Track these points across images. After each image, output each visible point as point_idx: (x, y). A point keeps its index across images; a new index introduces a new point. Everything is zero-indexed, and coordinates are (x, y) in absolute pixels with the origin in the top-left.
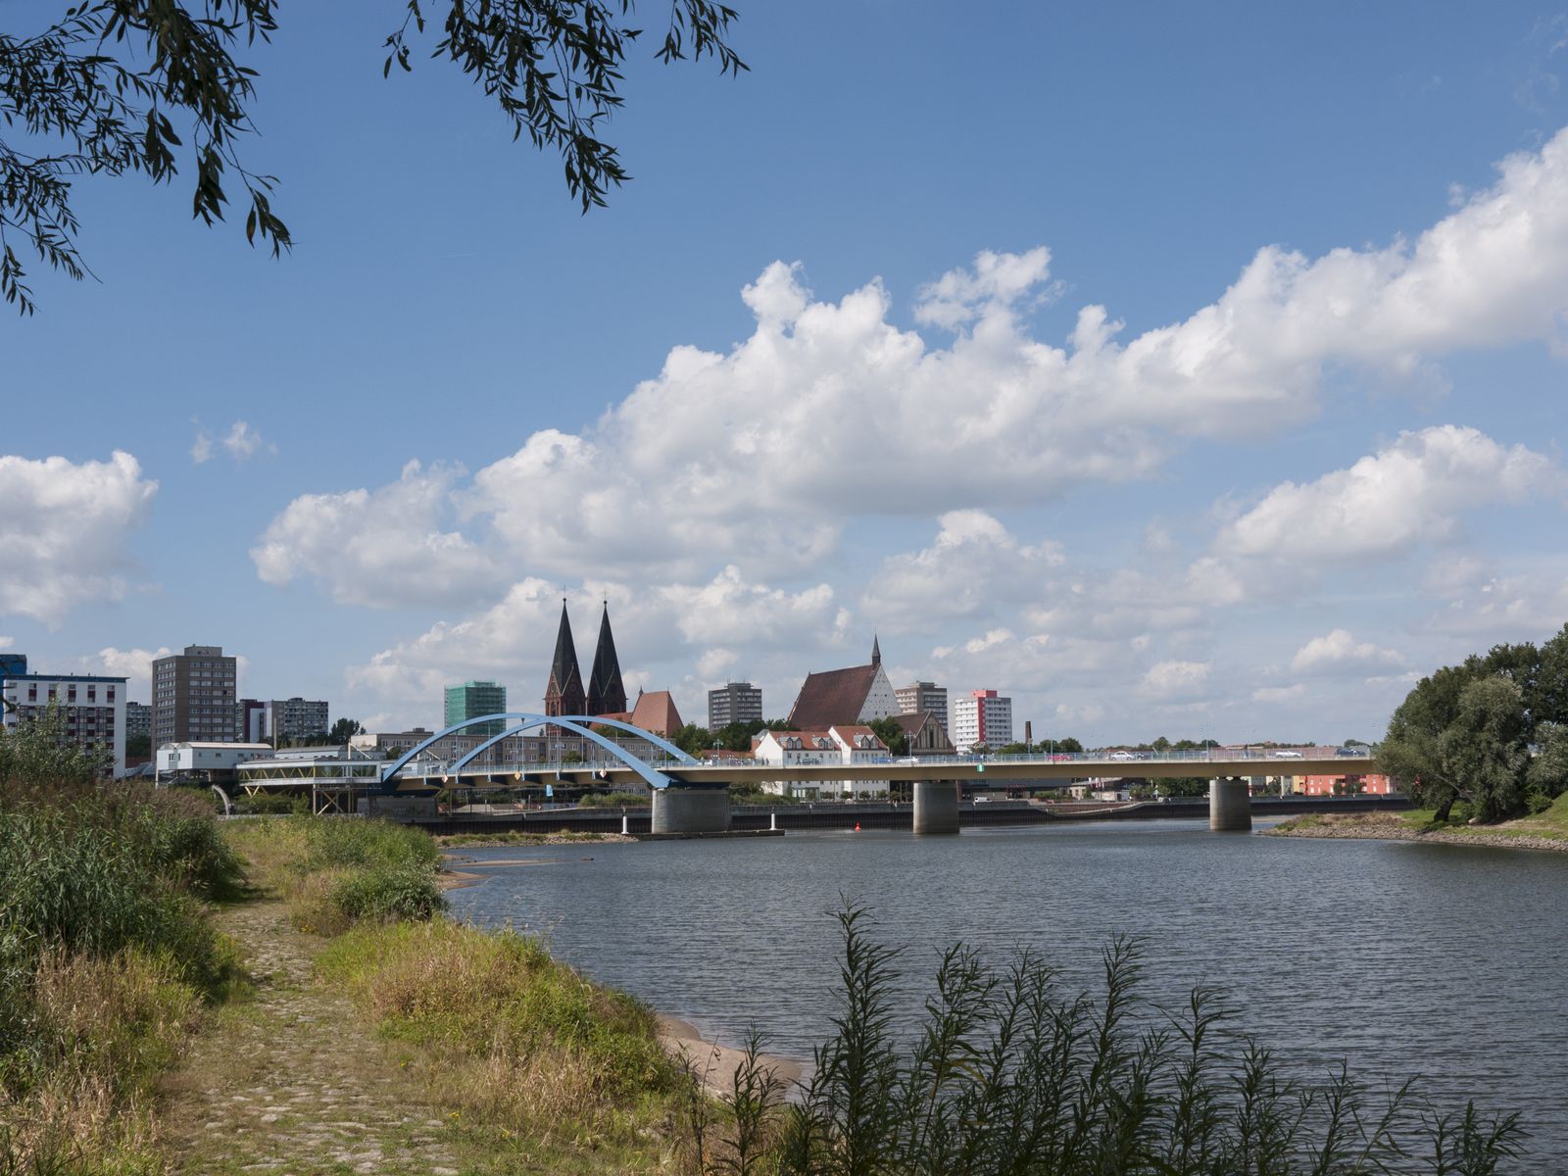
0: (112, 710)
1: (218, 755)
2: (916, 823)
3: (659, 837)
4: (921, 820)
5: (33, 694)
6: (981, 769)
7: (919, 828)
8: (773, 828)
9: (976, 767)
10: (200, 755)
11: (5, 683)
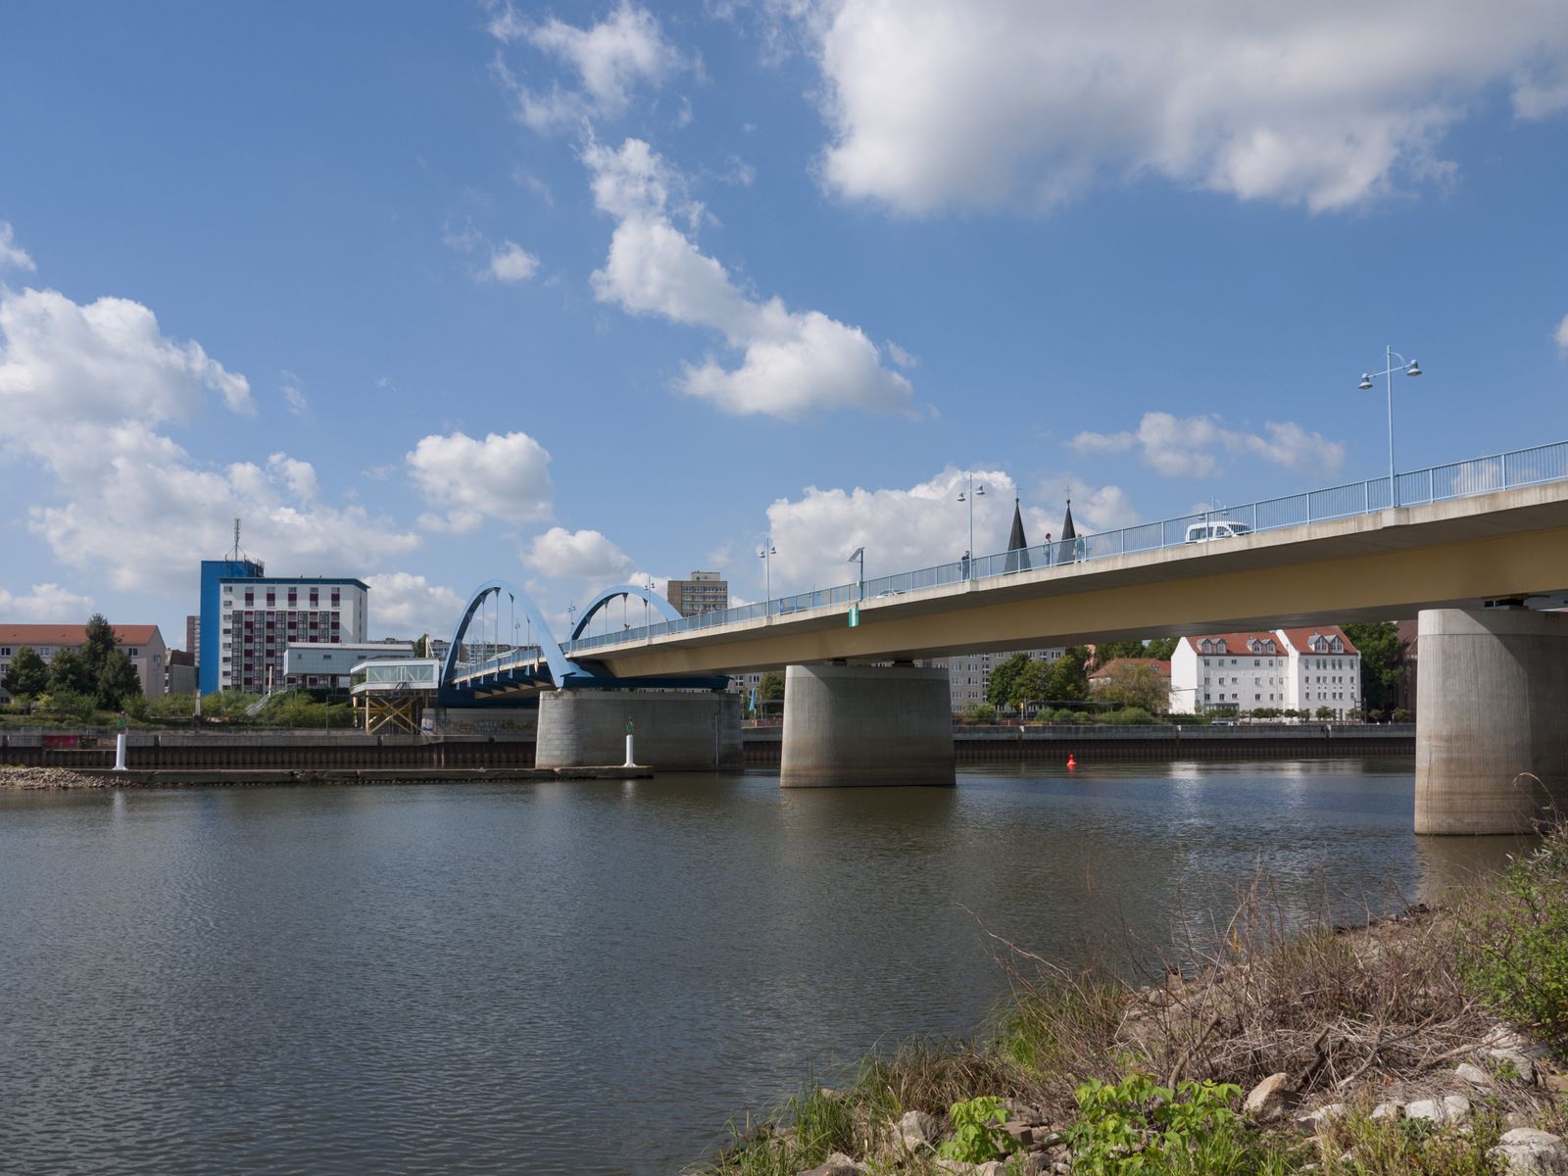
0: (336, 614)
1: (327, 657)
2: (785, 763)
3: (548, 776)
4: (795, 753)
5: (249, 598)
6: (854, 622)
7: (792, 774)
8: (629, 763)
9: (845, 617)
10: (300, 656)
11: (222, 586)
